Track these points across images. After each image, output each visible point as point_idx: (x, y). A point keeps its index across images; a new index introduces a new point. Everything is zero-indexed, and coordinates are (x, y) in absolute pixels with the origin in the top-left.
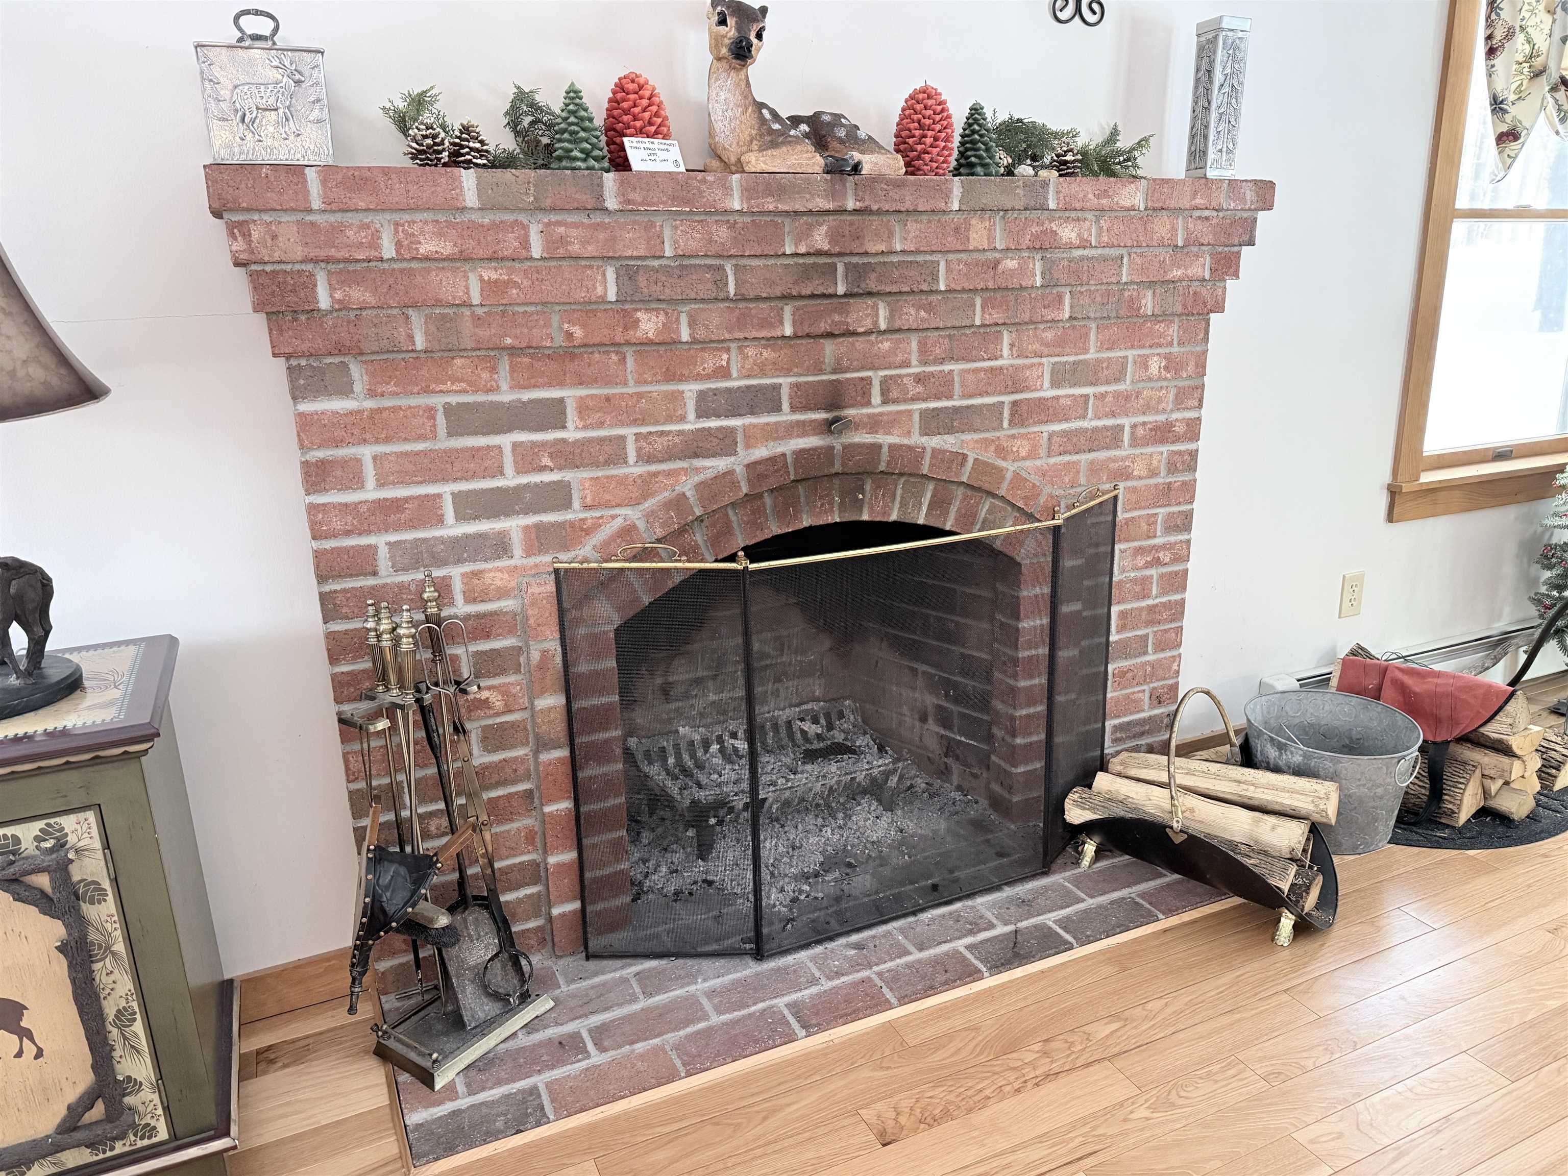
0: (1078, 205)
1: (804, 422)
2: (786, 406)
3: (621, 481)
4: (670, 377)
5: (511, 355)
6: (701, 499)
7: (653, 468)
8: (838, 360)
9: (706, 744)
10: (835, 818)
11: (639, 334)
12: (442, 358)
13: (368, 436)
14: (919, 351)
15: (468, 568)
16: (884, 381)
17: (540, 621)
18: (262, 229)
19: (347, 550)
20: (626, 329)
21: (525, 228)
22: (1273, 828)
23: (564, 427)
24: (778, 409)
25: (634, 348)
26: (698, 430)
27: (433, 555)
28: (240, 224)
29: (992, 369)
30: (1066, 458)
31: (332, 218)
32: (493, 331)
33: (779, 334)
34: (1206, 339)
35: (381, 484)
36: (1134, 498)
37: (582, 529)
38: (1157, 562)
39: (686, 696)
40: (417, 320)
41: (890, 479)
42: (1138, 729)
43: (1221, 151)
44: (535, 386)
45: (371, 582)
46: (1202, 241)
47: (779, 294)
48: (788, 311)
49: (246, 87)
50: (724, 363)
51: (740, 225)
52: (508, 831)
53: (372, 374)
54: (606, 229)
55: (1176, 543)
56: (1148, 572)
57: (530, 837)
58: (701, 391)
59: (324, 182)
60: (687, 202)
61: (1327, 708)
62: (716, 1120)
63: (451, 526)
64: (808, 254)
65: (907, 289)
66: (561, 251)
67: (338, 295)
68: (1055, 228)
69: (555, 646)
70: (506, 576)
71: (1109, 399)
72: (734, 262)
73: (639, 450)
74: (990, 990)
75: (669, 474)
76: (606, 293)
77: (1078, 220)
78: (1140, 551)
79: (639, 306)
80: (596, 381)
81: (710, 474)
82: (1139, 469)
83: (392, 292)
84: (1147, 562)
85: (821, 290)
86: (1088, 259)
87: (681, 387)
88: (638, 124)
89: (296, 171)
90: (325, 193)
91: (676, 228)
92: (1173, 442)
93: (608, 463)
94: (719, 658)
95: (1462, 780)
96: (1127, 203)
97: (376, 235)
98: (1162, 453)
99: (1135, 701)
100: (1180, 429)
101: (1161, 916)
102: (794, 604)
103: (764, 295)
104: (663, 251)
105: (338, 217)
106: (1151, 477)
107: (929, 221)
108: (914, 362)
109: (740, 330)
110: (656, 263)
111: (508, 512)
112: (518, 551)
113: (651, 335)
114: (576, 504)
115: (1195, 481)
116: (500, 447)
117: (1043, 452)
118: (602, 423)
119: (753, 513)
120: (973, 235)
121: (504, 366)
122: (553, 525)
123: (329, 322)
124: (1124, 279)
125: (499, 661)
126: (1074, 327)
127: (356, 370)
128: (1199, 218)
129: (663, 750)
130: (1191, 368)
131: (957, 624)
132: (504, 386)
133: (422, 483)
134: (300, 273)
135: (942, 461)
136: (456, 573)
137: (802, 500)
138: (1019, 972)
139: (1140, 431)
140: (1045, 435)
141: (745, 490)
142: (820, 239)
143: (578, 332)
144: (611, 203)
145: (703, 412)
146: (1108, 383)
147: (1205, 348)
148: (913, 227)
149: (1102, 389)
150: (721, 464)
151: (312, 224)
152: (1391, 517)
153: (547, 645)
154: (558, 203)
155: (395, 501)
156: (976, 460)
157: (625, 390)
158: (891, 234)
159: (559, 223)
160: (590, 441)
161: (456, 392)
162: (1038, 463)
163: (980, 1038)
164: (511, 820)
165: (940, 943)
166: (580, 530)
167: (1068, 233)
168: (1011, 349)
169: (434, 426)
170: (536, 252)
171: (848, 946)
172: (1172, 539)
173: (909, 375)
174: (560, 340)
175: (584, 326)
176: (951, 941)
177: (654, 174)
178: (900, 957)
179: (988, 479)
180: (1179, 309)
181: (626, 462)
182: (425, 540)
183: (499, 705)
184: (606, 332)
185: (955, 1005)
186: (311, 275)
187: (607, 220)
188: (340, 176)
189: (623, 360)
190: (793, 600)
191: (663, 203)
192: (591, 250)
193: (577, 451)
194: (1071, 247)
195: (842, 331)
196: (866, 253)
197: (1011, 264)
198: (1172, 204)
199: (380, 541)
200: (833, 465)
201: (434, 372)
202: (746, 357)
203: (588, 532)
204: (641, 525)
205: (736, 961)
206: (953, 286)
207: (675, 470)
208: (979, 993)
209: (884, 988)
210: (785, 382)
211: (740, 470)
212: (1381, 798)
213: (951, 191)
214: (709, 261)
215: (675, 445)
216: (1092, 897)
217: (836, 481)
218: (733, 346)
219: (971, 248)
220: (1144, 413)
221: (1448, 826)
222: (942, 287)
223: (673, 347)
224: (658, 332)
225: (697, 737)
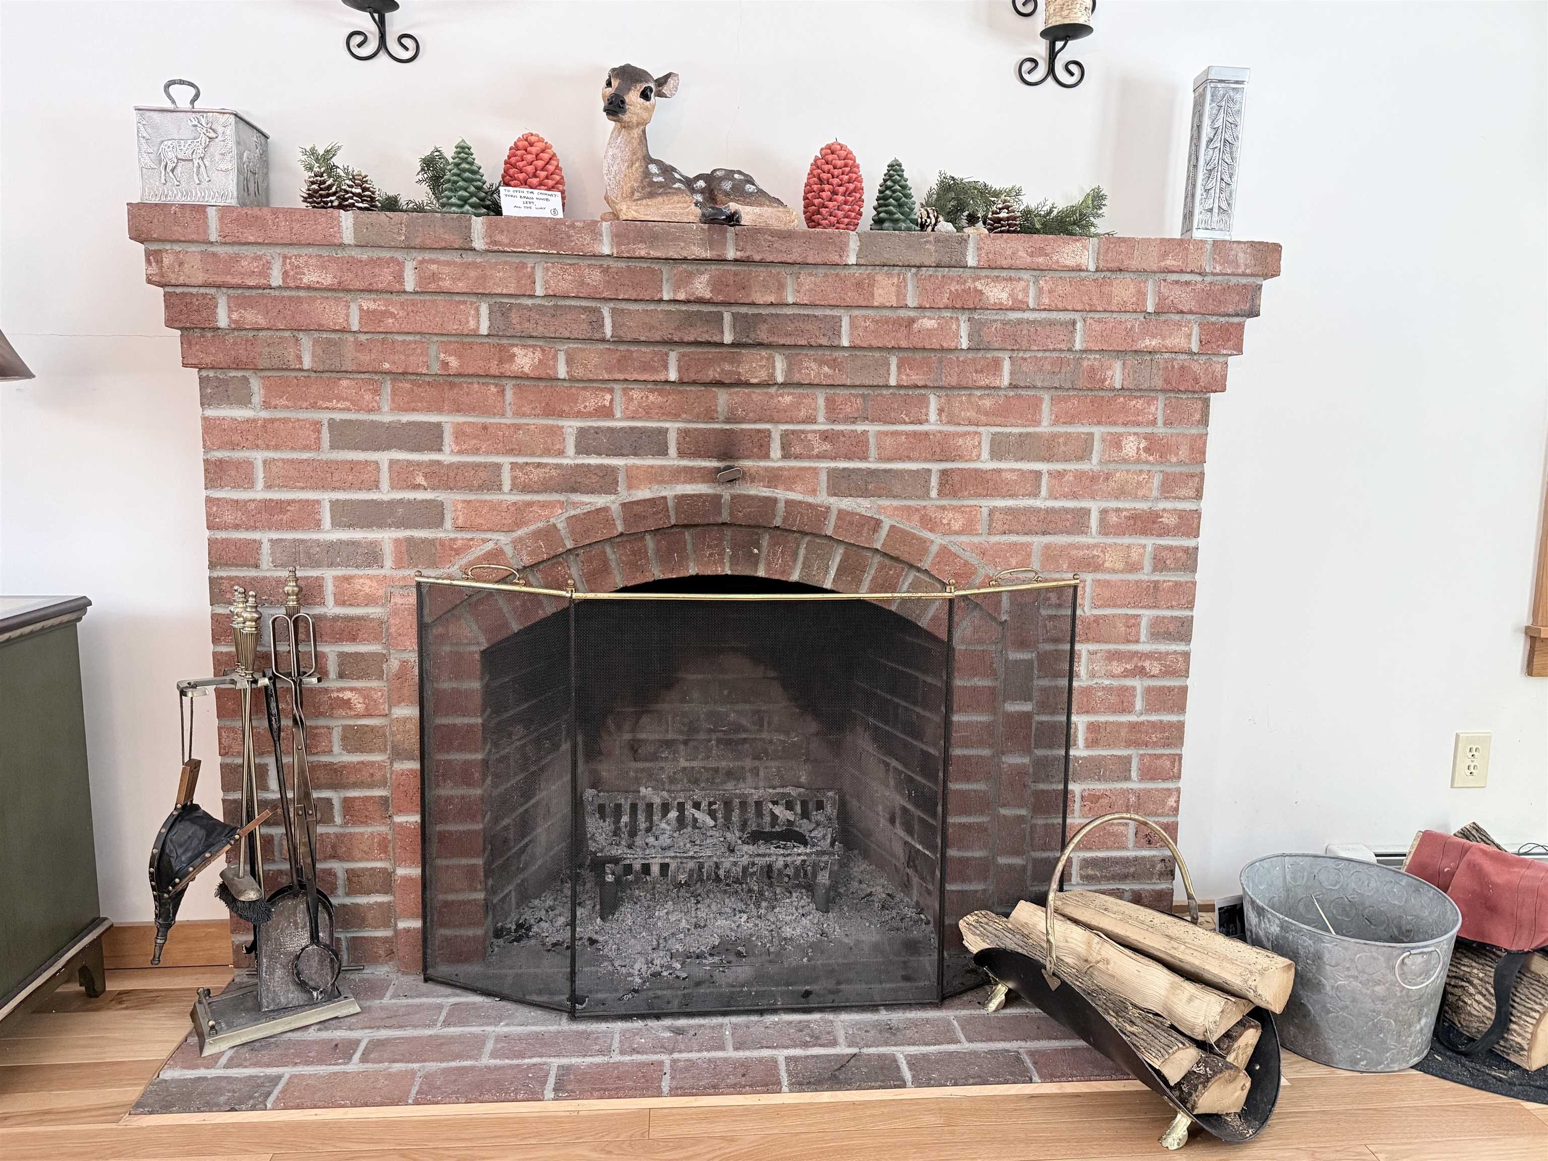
0: (1004, 263)
1: (692, 468)
2: (673, 451)
3: (494, 507)
4: (549, 411)
5: (393, 380)
6: (572, 532)
7: (528, 497)
8: (732, 410)
9: (665, 808)
10: (758, 907)
11: (514, 368)
12: (329, 379)
13: (260, 442)
14: (827, 407)
15: (340, 572)
16: (785, 435)
17: (400, 631)
18: (172, 257)
19: (235, 542)
20: (501, 362)
21: (401, 265)
22: (1191, 999)
23: (440, 450)
24: (663, 452)
25: (514, 382)
26: (577, 465)
27: (309, 556)
28: (158, 252)
29: (915, 434)
30: (1014, 538)
31: (230, 250)
32: (373, 356)
33: (663, 378)
34: (1204, 421)
35: (268, 487)
36: (1107, 594)
37: (452, 549)
38: (1141, 672)
39: (654, 757)
40: (306, 341)
41: (791, 537)
42: (1117, 869)
43: (1211, 210)
44: (414, 410)
45: (252, 573)
46: (1180, 307)
47: (658, 339)
48: (673, 357)
49: (170, 142)
50: (607, 404)
51: (614, 270)
52: (362, 834)
53: (268, 389)
54: (478, 267)
55: (1167, 653)
56: (1128, 682)
57: (383, 845)
58: (582, 428)
59: (221, 219)
60: (553, 245)
61: (1373, 884)
62: (404, 1152)
63: (327, 532)
64: (687, 302)
65: (803, 342)
66: (432, 287)
67: (235, 316)
68: (979, 287)
69: (413, 657)
70: (375, 584)
71: (1070, 477)
72: (612, 305)
73: (514, 478)
74: (783, 1106)
75: (544, 505)
76: (478, 328)
77: (1011, 279)
78: (1113, 656)
79: (515, 342)
80: (474, 409)
81: (587, 508)
82: (1111, 560)
83: (281, 315)
84: (1126, 670)
85: (705, 337)
86: (1028, 322)
87: (561, 423)
88: (522, 176)
89: (200, 210)
90: (221, 227)
91: (547, 269)
92: (1160, 535)
93: (481, 488)
94: (691, 722)
95: (1537, 1007)
96: (1070, 262)
97: (268, 266)
98: (1144, 547)
99: (1113, 834)
100: (1169, 520)
101: (1036, 1078)
102: (773, 678)
103: (643, 339)
104: (534, 289)
105: (236, 249)
106: (1130, 571)
107: (826, 275)
108: (821, 418)
109: (620, 371)
110: (529, 302)
111: (381, 524)
112: (389, 562)
113: (526, 370)
114: (448, 524)
115: (1194, 583)
116: (377, 463)
117: (982, 527)
118: (478, 449)
119: (634, 553)
120: (878, 292)
121: (387, 388)
122: (424, 541)
123: (230, 339)
124: (1078, 346)
125: (363, 665)
126: (1019, 396)
127: (256, 385)
128: (1177, 282)
129: (618, 807)
130: (1184, 453)
131: (918, 715)
132: (386, 408)
133: (303, 488)
134: (204, 296)
135: (851, 523)
136: (329, 575)
137: (689, 547)
138: (825, 1097)
139: (1113, 519)
140: (985, 511)
141: (620, 528)
142: (701, 286)
143: (454, 362)
144: (479, 243)
145: (582, 449)
146: (1066, 460)
147: (1204, 432)
148: (808, 280)
149: (1059, 466)
150: (600, 501)
151: (214, 254)
152: (1530, 669)
153: (405, 656)
154: (428, 242)
155: (280, 502)
156: (892, 527)
157: (503, 421)
158: (781, 287)
159: (433, 261)
160: (465, 465)
161: (341, 409)
162: (976, 540)
163: (727, 1151)
164: (365, 823)
165: (762, 1047)
166: (451, 550)
167: (997, 293)
168: (940, 415)
169: (319, 438)
170: (409, 286)
171: (669, 1029)
172: (1163, 647)
173: (815, 432)
174: (436, 368)
175: (460, 357)
176: (775, 1048)
177: (521, 219)
178: (708, 1050)
179: (907, 549)
180: (1159, 383)
181: (500, 489)
182: (303, 541)
183: (360, 707)
184: (481, 363)
185: (729, 1112)
186: (213, 298)
187: (478, 260)
188: (235, 214)
189: (502, 392)
190: (772, 674)
191: (529, 245)
192: (461, 286)
193: (452, 474)
194: (1001, 308)
195: (733, 381)
196: (753, 304)
197: (928, 323)
198: (1134, 264)
199: (265, 537)
200: (720, 514)
201: (322, 390)
202: (631, 399)
203: (458, 552)
204: (509, 551)
205: (553, 1015)
206: (858, 342)
207: (550, 502)
208: (766, 1107)
209: (667, 1076)
210: (673, 427)
211: (615, 508)
212: (1383, 1000)
213: (847, 244)
214: (584, 303)
215: (551, 478)
216: (970, 1040)
217: (728, 533)
218: (617, 387)
219: (876, 304)
220: (1117, 498)
221: (1517, 1067)
222: (845, 343)
223: (554, 383)
224: (535, 368)
225: (657, 801)
